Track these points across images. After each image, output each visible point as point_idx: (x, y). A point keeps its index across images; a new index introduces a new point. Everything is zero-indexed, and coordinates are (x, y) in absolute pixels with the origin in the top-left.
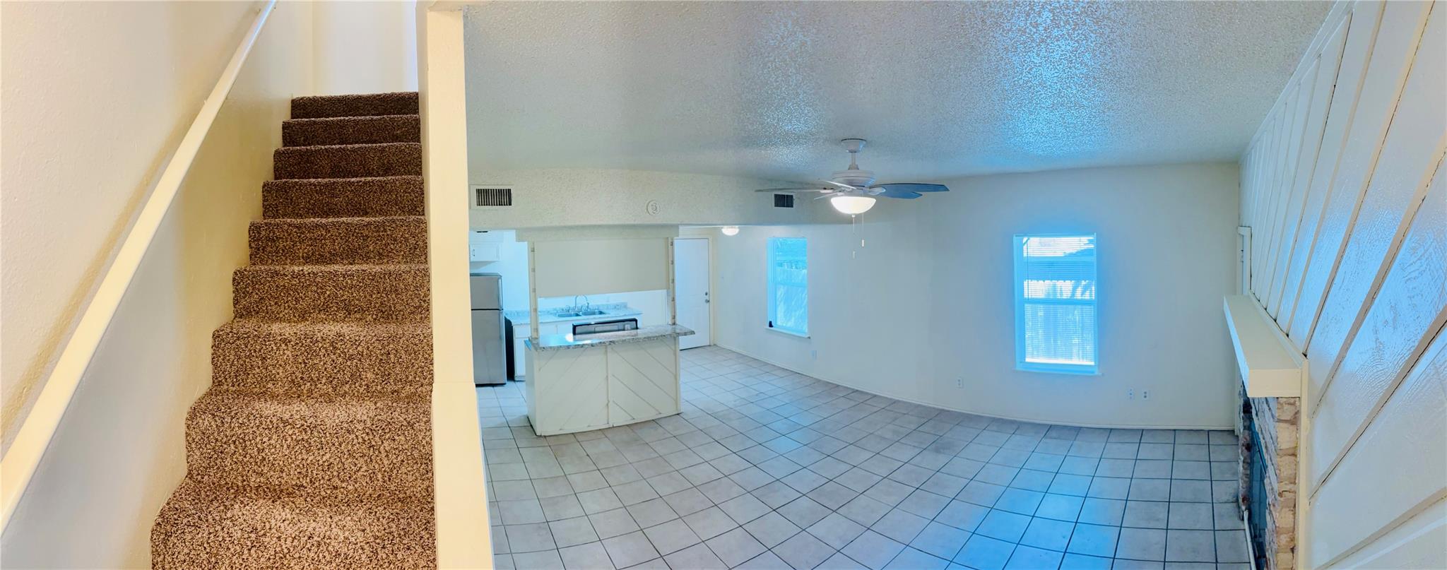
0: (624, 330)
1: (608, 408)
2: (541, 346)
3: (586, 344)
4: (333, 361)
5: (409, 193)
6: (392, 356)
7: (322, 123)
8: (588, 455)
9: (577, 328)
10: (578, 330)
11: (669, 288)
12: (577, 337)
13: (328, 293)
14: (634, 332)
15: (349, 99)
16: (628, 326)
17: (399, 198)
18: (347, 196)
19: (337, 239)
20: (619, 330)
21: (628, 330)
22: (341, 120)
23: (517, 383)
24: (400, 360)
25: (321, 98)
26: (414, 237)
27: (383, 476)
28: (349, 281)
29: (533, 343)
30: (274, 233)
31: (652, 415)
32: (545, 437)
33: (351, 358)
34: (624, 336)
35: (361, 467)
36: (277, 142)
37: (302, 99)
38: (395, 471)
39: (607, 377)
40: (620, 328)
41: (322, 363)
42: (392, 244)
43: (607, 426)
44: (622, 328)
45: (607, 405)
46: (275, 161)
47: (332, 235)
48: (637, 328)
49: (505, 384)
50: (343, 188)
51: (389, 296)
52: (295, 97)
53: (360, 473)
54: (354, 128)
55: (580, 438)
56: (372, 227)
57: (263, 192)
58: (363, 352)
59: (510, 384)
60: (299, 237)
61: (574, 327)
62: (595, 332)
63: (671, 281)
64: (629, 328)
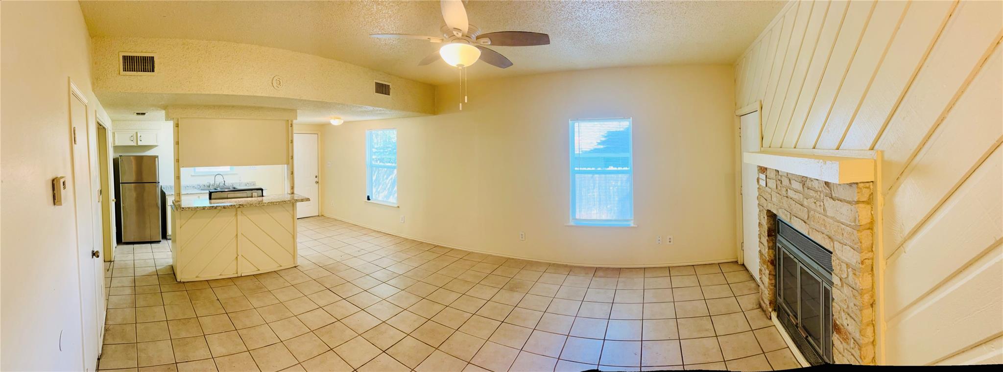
0: (252, 197)
1: (237, 260)
2: (182, 207)
3: (219, 206)
8: (218, 300)
9: (212, 194)
11: (289, 164)
12: (213, 201)
14: (260, 199)
16: (255, 194)
20: (247, 197)
21: (255, 197)
23: (169, 241)
29: (177, 206)
31: (273, 267)
32: (184, 282)
34: (252, 202)
39: (237, 235)
40: (248, 196)
43: (236, 275)
44: (250, 196)
45: (237, 257)
48: (263, 196)
55: (213, 285)
59: (163, 241)
61: (210, 194)
62: (227, 198)
63: (290, 158)
64: (256, 196)
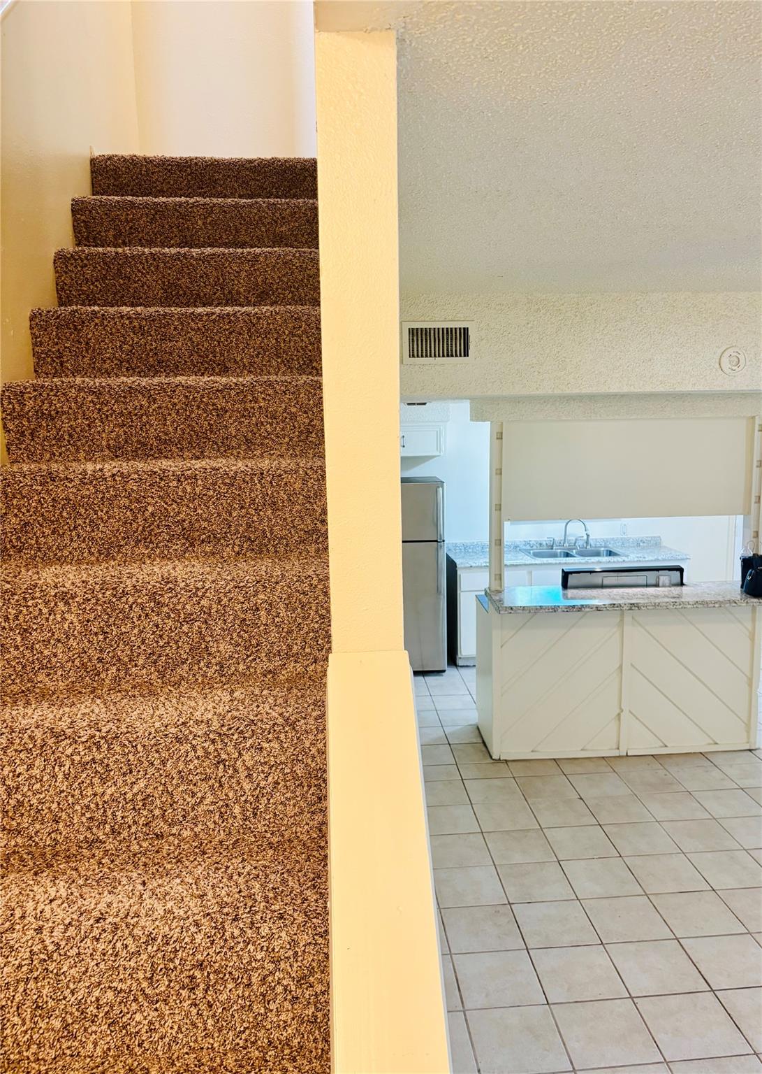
0: (657, 585)
1: (619, 720)
2: (507, 604)
3: (587, 606)
4: (157, 626)
5: (300, 336)
6: (263, 613)
7: (146, 206)
8: (581, 798)
9: (570, 577)
10: (572, 580)
11: (749, 513)
12: (570, 592)
13: (150, 509)
14: (676, 591)
15: (196, 164)
16: (664, 578)
17: (282, 345)
18: (191, 339)
19: (170, 414)
20: (647, 586)
21: (664, 586)
22: (181, 204)
23: (462, 671)
24: (277, 619)
25: (145, 159)
26: (306, 412)
27: (244, 810)
28: (189, 488)
29: (493, 599)
30: (51, 404)
31: (698, 744)
32: (506, 761)
33: (189, 619)
34: (656, 597)
35: (203, 798)
36: (60, 235)
37: (110, 158)
38: (264, 801)
39: (621, 667)
40: (649, 582)
41: (136, 631)
42: (268, 423)
43: (616, 753)
44: (653, 582)
45: (619, 715)
46: (57, 272)
47: (160, 407)
48: (682, 584)
49: (444, 671)
50: (182, 323)
51: (261, 513)
52: (97, 153)
53: (202, 808)
54: (205, 218)
55: (567, 768)
56: (233, 393)
57: (31, 328)
58: (210, 608)
59: (451, 672)
60: (100, 410)
61: (566, 575)
62: (602, 587)
63: (753, 500)
64: (667, 582)
